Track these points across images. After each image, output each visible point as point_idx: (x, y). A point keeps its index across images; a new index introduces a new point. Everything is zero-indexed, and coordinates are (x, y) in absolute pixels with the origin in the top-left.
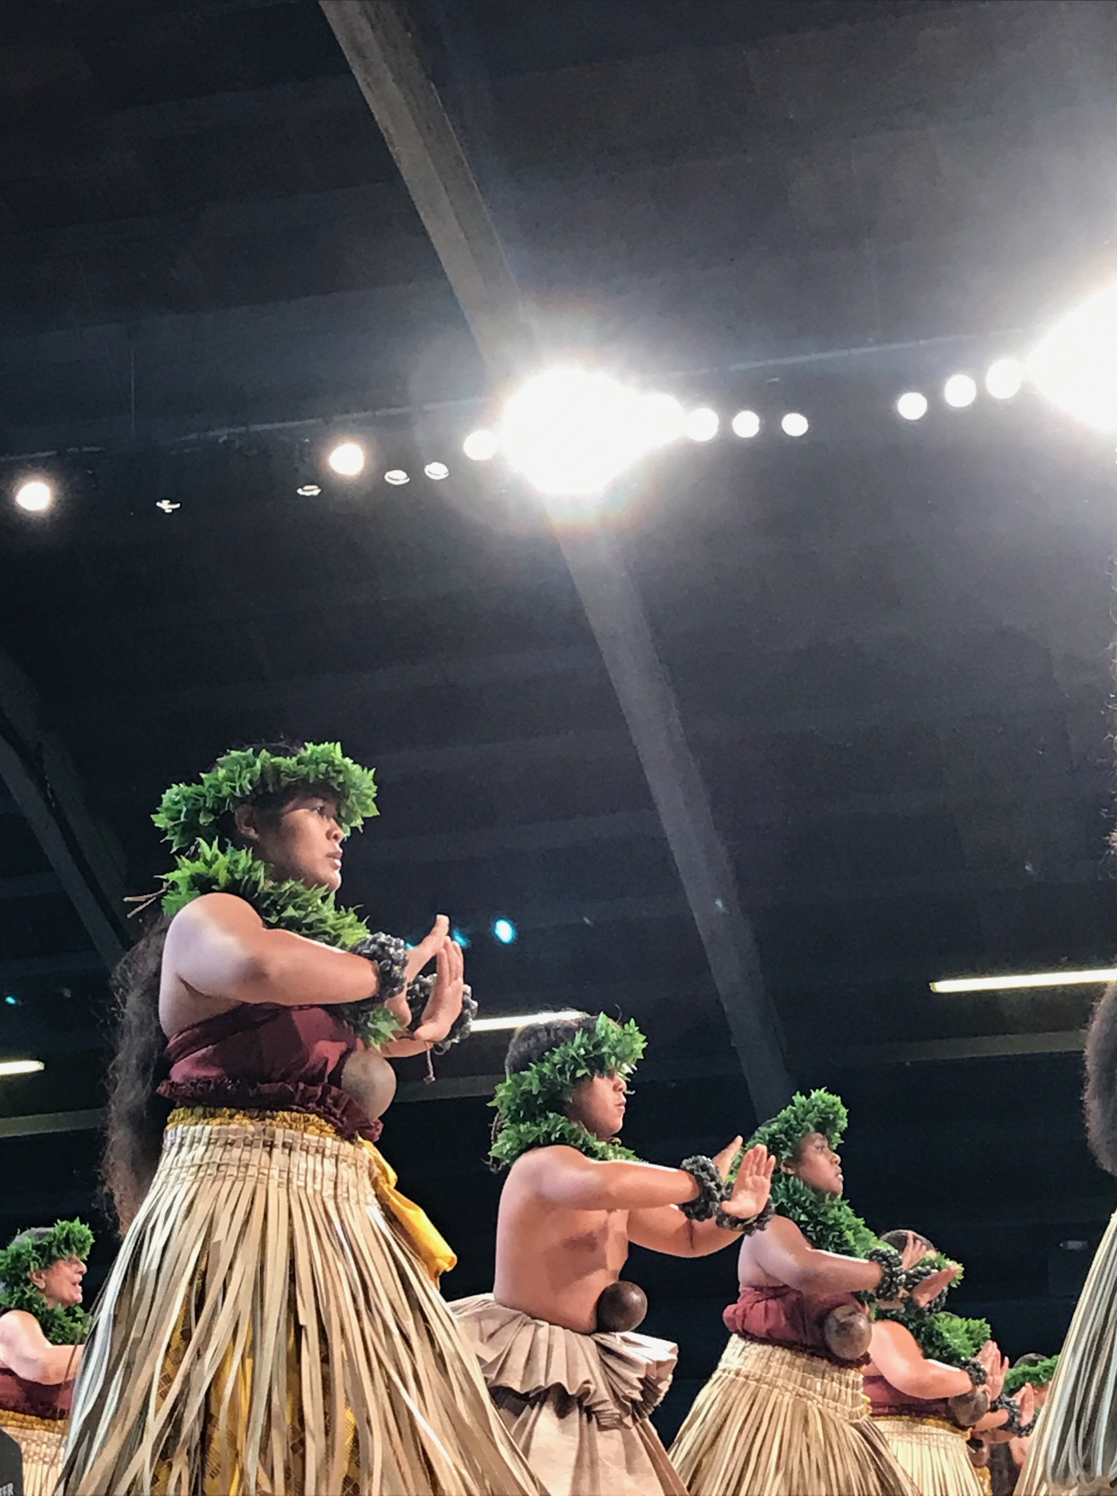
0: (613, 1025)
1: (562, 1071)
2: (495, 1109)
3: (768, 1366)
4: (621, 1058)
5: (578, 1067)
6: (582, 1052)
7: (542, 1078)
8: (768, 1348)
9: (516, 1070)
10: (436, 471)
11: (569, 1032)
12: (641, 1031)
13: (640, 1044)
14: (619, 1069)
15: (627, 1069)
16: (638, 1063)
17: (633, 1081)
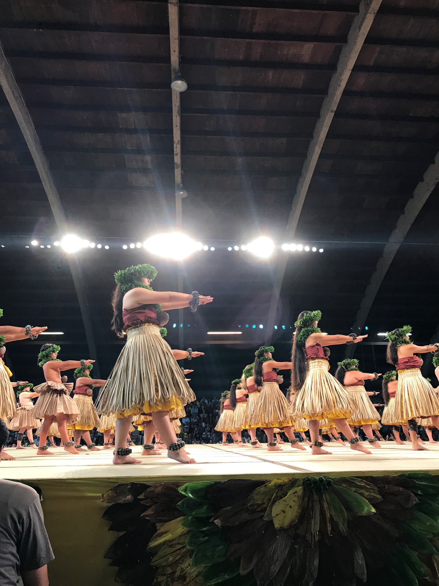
0: (56, 346)
1: (49, 352)
2: (39, 357)
3: (79, 397)
4: (57, 350)
5: (51, 352)
6: (52, 350)
7: (46, 353)
8: (79, 395)
9: (42, 352)
10: (49, 247)
11: (50, 347)
12: (60, 347)
13: (60, 349)
14: (56, 352)
15: (58, 352)
16: (59, 351)
17: (58, 353)
